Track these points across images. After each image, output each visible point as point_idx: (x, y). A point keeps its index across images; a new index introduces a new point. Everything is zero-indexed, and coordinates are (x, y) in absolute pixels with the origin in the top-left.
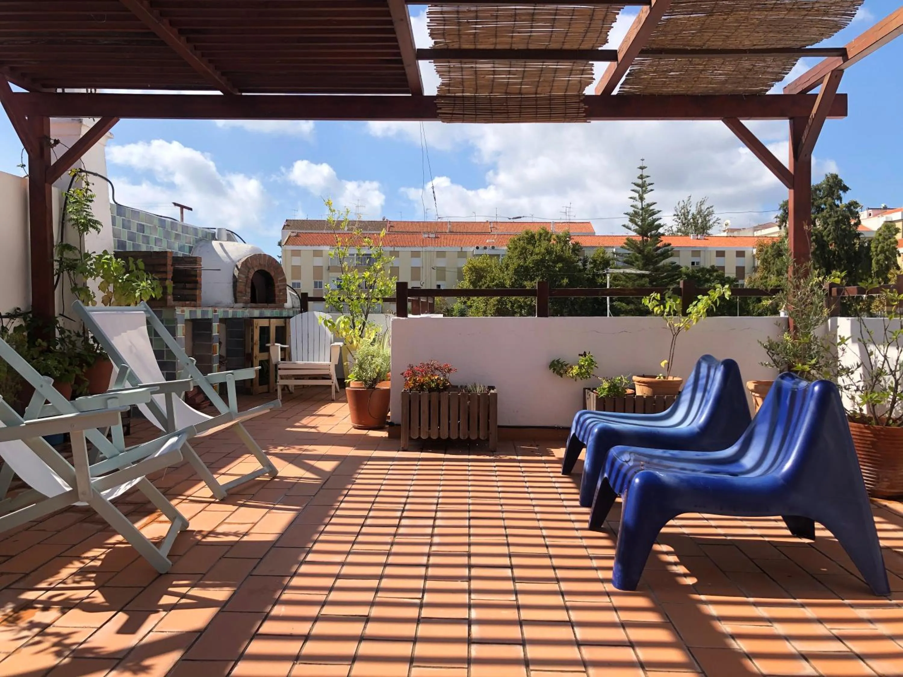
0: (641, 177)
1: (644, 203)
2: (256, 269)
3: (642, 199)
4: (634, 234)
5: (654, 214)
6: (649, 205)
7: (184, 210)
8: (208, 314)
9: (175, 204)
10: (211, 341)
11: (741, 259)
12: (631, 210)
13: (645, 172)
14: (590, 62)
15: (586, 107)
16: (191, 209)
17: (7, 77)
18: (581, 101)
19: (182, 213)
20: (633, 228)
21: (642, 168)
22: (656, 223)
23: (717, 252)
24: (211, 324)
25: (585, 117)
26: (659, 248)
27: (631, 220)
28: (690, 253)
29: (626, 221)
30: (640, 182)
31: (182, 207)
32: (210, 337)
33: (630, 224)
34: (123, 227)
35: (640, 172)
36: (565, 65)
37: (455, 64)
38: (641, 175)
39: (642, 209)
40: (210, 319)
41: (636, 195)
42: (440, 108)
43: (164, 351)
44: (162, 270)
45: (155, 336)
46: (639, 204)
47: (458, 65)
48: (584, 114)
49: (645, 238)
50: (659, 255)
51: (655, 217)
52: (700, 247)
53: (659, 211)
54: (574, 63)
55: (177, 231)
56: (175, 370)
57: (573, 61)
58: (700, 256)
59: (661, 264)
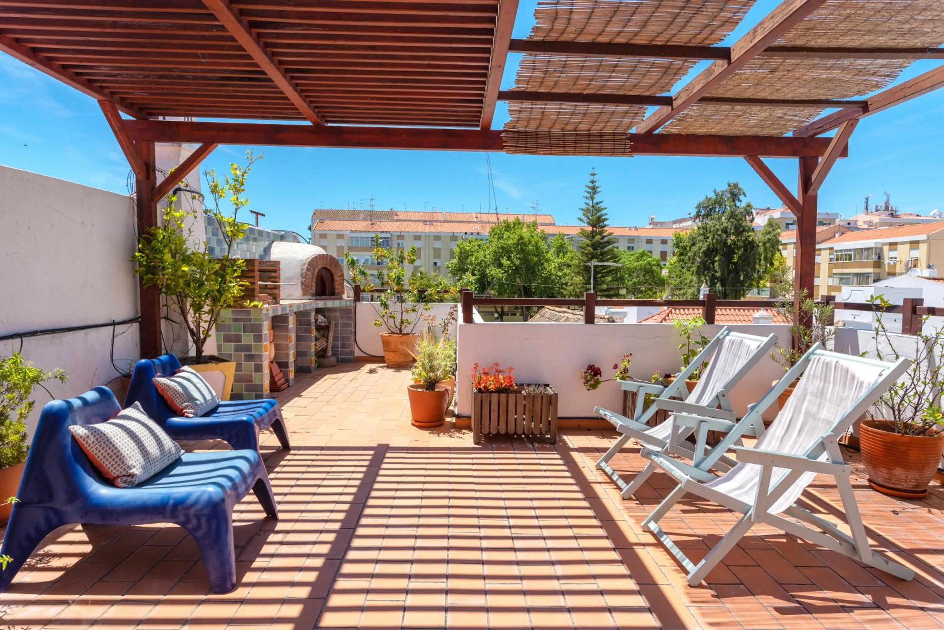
0: (593, 182)
1: (595, 201)
2: (320, 267)
3: (592, 199)
4: (587, 225)
5: (602, 209)
6: (597, 203)
7: (259, 216)
8: (286, 310)
9: (252, 212)
10: (287, 332)
11: (665, 246)
12: (585, 207)
13: (595, 178)
14: (645, 107)
15: (632, 143)
16: (263, 215)
17: (117, 106)
18: (628, 138)
19: (257, 219)
20: (586, 221)
21: (593, 175)
22: (604, 217)
23: (647, 240)
24: (287, 318)
25: (630, 152)
26: (605, 237)
27: (584, 215)
28: (627, 240)
29: (580, 214)
30: (591, 185)
31: (257, 214)
32: (286, 329)
33: (583, 218)
34: (213, 235)
35: (591, 178)
36: (623, 108)
37: (527, 105)
38: (593, 180)
39: (593, 206)
40: (287, 314)
41: (588, 195)
42: (506, 142)
43: (251, 345)
44: (250, 275)
45: (244, 332)
46: (591, 203)
47: (529, 106)
48: (630, 150)
49: (595, 229)
50: (604, 243)
51: (603, 212)
52: (634, 236)
53: (605, 209)
54: (631, 107)
55: (254, 235)
56: (262, 361)
57: (630, 105)
58: (633, 243)
59: (606, 249)
